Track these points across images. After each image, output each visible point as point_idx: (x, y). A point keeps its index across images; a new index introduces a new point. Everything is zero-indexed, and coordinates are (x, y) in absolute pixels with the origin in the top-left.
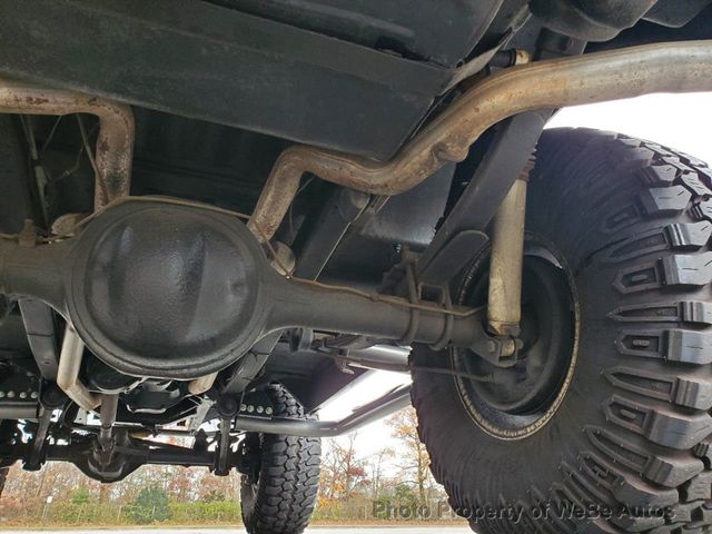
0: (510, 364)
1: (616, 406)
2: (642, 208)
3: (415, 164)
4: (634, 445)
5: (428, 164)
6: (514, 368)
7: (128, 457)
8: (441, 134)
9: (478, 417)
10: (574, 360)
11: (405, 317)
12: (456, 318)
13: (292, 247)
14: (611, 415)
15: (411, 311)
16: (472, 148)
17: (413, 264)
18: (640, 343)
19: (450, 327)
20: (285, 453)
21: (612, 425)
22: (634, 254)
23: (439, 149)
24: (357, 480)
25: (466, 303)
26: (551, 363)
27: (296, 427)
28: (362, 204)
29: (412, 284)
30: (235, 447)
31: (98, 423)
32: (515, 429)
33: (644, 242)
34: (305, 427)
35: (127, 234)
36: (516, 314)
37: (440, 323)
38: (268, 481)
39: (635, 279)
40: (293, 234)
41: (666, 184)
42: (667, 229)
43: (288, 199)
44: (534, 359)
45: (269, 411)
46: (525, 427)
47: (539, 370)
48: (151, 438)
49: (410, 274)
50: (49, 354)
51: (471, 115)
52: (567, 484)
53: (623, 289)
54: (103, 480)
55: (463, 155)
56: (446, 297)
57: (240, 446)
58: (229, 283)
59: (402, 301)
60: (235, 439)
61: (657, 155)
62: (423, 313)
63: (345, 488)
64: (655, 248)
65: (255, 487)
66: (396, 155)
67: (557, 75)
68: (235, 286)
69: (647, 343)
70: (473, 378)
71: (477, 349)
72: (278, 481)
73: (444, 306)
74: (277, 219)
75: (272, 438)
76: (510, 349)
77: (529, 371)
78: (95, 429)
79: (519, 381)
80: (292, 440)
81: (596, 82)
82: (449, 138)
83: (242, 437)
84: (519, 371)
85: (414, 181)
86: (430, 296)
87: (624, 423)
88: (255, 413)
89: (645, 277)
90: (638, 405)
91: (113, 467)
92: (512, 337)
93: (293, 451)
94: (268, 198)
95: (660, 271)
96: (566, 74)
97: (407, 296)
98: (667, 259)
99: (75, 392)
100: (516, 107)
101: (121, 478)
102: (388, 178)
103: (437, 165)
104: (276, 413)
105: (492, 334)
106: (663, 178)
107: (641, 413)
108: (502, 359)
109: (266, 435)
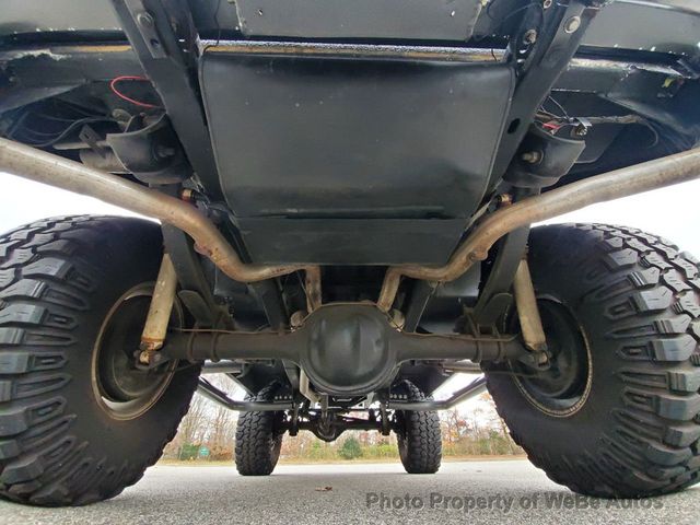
0: (547, 368)
1: (629, 394)
2: (607, 266)
3: (459, 264)
4: (650, 420)
5: (466, 264)
6: (551, 369)
7: (337, 426)
8: (470, 248)
9: (534, 401)
10: (590, 363)
11: (474, 346)
12: (505, 343)
13: (402, 310)
14: (628, 401)
15: (476, 342)
16: (489, 251)
17: (470, 314)
18: (635, 351)
19: (503, 350)
20: (418, 421)
21: (631, 407)
22: (611, 295)
23: (470, 256)
24: (463, 429)
25: (507, 332)
26: (575, 365)
27: (422, 405)
28: (434, 286)
29: (473, 326)
30: (390, 417)
31: (319, 407)
32: (562, 408)
33: (616, 286)
34: (427, 405)
35: (324, 323)
36: (542, 337)
37: (496, 347)
38: (412, 439)
39: (617, 310)
40: (400, 304)
41: (618, 249)
42: (629, 276)
43: (395, 289)
44: (562, 363)
45: (405, 397)
46: (568, 408)
47: (568, 369)
48: (346, 415)
49: (470, 320)
50: (295, 377)
51: (484, 237)
52: (609, 449)
53: (611, 317)
54: (327, 441)
55: (485, 256)
56: (495, 331)
57: (393, 418)
58: (373, 341)
59: (469, 337)
60: (390, 413)
61: (606, 232)
62: (483, 343)
63: (457, 434)
64: (626, 289)
65: (405, 441)
66: (449, 261)
67: (529, 208)
68: (378, 342)
69: (639, 350)
70: (524, 376)
71: (523, 360)
72: (418, 438)
73: (496, 337)
74: (391, 299)
75: (410, 413)
76: (544, 359)
77: (562, 371)
78: (318, 411)
79: (555, 377)
80: (422, 413)
81: (554, 207)
82: (476, 249)
83: (393, 412)
84: (554, 370)
85: (461, 273)
86: (485, 332)
87: (639, 406)
88: (398, 398)
89: (623, 308)
90: (646, 393)
91: (330, 433)
92: (543, 351)
93: (423, 419)
94: (385, 290)
95: (633, 303)
96: (536, 206)
97: (471, 333)
98: (635, 295)
99: (308, 395)
100: (510, 228)
101: (334, 439)
102: (446, 273)
103: (471, 263)
104: (409, 398)
105: (530, 351)
106: (615, 246)
107: (649, 398)
108: (540, 365)
109: (406, 411)
